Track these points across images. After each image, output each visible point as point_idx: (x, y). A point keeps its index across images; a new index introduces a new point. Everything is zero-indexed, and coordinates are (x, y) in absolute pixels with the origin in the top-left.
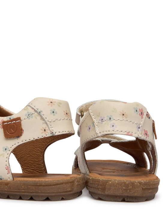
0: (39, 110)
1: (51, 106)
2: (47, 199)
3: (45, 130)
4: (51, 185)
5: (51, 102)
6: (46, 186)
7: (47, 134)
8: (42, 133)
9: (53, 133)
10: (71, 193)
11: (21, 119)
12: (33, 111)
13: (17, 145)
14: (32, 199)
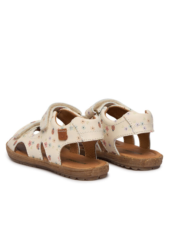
0: (76, 126)
1: (83, 124)
2: (77, 179)
3: (79, 138)
4: (77, 172)
5: (83, 121)
6: (75, 172)
7: (80, 140)
8: (77, 139)
9: (82, 140)
10: (90, 177)
11: (67, 130)
12: (73, 126)
13: (65, 145)
14: (69, 178)
